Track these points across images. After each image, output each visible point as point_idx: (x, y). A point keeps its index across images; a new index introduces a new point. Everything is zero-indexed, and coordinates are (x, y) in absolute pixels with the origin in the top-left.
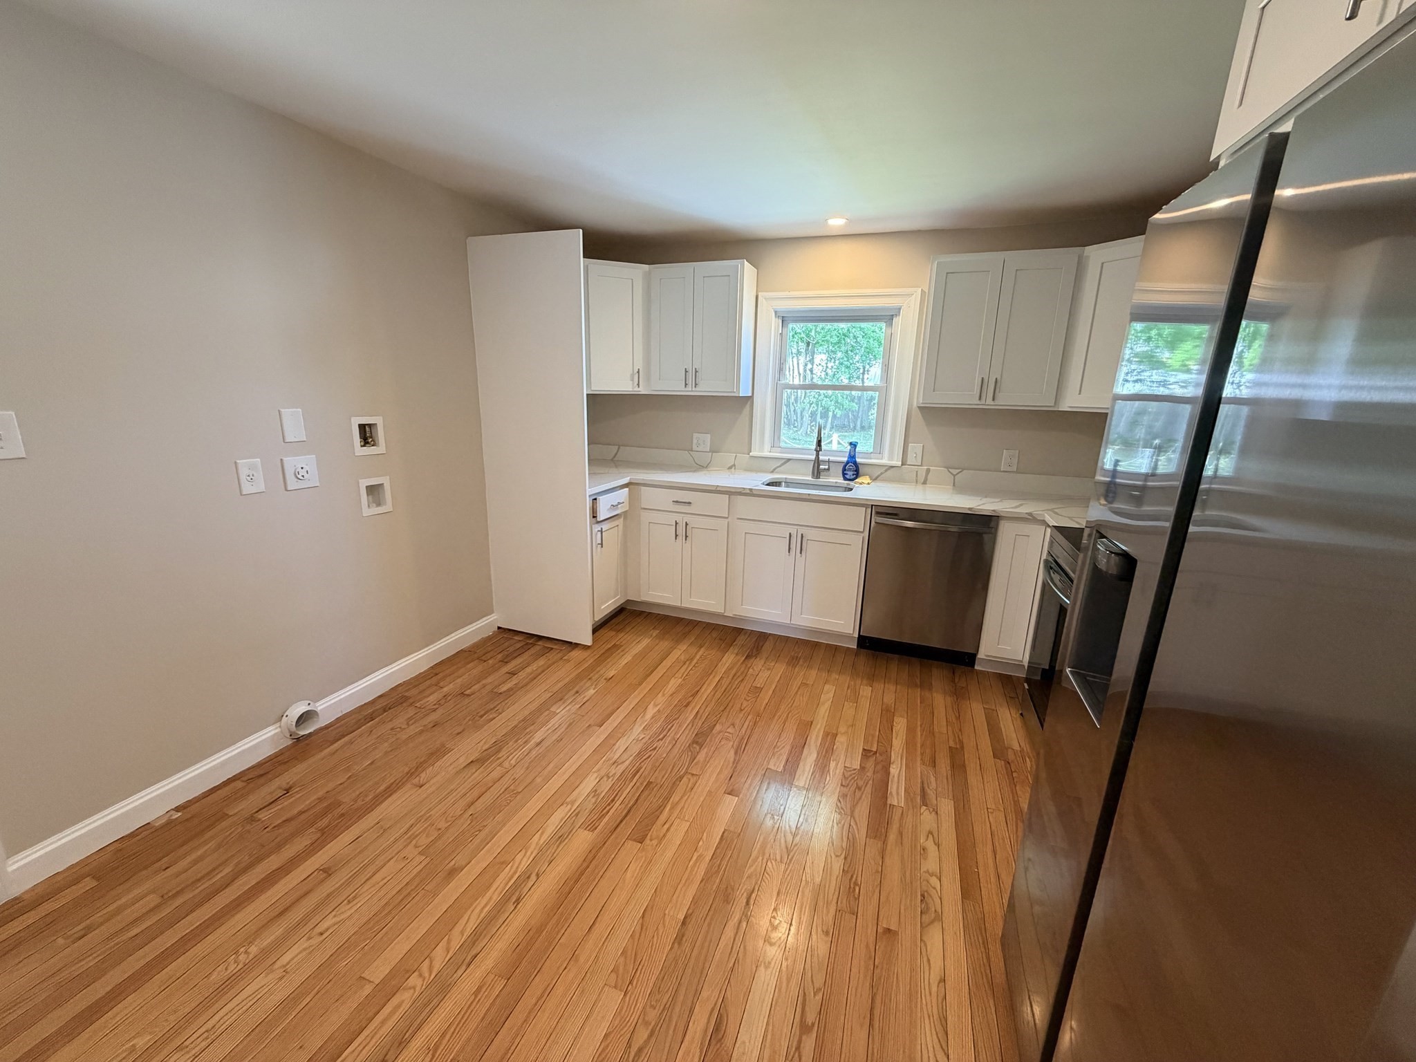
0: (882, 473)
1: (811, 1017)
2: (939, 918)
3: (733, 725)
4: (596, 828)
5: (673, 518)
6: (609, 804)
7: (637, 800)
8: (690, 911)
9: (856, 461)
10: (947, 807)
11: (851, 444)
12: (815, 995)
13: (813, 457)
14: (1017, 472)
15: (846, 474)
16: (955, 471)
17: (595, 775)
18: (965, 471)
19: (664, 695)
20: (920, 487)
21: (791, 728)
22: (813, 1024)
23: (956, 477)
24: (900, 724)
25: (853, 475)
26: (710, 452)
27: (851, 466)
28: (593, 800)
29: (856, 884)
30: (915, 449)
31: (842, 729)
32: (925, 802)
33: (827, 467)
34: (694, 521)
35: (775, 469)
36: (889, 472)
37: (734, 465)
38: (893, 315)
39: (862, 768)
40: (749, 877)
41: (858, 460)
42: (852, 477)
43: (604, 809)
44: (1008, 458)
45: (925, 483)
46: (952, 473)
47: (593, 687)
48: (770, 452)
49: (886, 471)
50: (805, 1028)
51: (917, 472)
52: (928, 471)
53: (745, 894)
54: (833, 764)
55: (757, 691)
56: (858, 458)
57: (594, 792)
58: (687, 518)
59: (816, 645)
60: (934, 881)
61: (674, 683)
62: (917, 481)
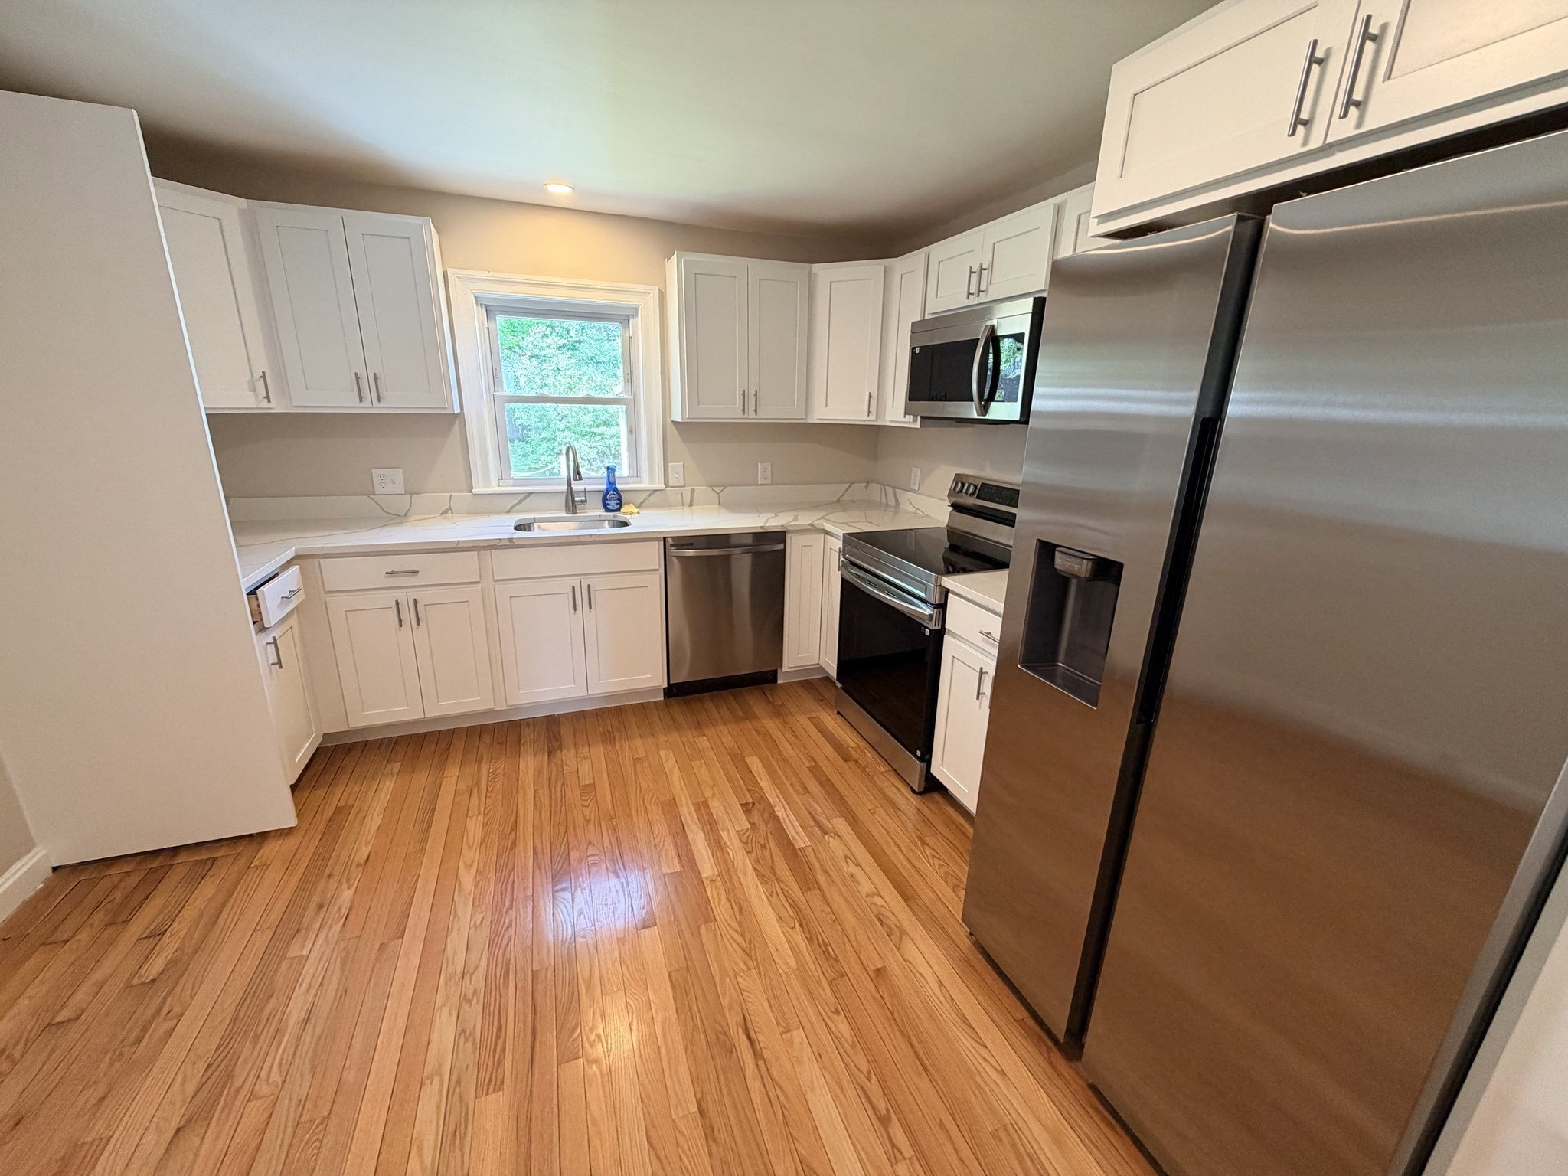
0: (645, 500)
1: (882, 1105)
2: (903, 932)
3: (590, 843)
4: (503, 1082)
5: (388, 599)
6: (498, 1037)
7: (534, 1006)
9: (617, 489)
10: (841, 825)
11: (608, 468)
12: (869, 1079)
13: (564, 488)
14: (771, 484)
15: (609, 504)
16: (718, 489)
17: (446, 1010)
18: (729, 488)
19: (470, 847)
20: (687, 510)
21: (656, 815)
22: (888, 1110)
23: (721, 495)
24: (755, 764)
25: (617, 504)
26: (406, 493)
27: (614, 494)
28: (469, 1045)
29: (826, 945)
30: (675, 467)
31: (708, 793)
32: (825, 833)
33: (583, 498)
34: (424, 596)
35: (512, 508)
36: (653, 496)
37: (450, 508)
38: (629, 315)
39: (753, 824)
40: (731, 1008)
41: (619, 487)
42: (616, 507)
43: (495, 1050)
44: (763, 471)
45: (691, 505)
46: (716, 492)
47: (345, 885)
48: (499, 486)
49: (649, 495)
50: (884, 1121)
51: (682, 494)
52: (693, 491)
53: (740, 1030)
54: (724, 835)
55: (589, 790)
56: (619, 484)
57: (462, 1033)
58: (413, 594)
59: (619, 710)
60: (877, 900)
61: (474, 826)
62: (683, 505)
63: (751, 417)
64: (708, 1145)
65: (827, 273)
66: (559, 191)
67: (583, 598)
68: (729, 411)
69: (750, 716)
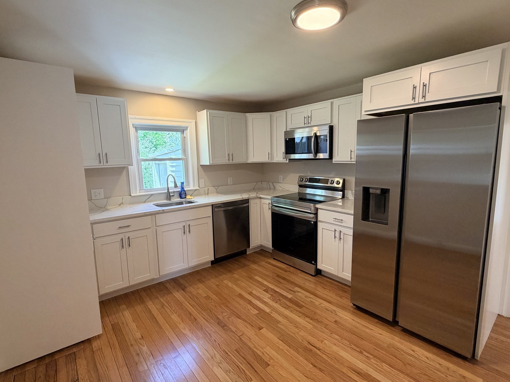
0: (193, 193)
1: (358, 350)
2: (335, 311)
3: (222, 312)
4: (251, 378)
5: (119, 237)
6: (239, 369)
7: (244, 358)
8: (310, 363)
9: (184, 190)
10: (297, 289)
11: (182, 183)
12: (351, 345)
13: (166, 191)
14: (233, 185)
15: (182, 196)
16: (216, 188)
17: (215, 368)
18: (220, 187)
19: (180, 323)
20: (207, 196)
21: (238, 299)
22: (360, 350)
23: (217, 189)
24: (257, 278)
25: (185, 196)
26: (105, 198)
27: (184, 192)
28: (232, 373)
29: (317, 319)
30: (202, 181)
31: (250, 290)
32: (295, 292)
33: (173, 194)
34: (131, 235)
35: (146, 201)
36: (195, 192)
37: (122, 203)
38: (184, 130)
39: (271, 295)
40: (303, 341)
41: (185, 189)
42: (185, 197)
43: (241, 372)
44: (230, 180)
45: (208, 194)
46: (216, 189)
48: (139, 193)
49: (194, 192)
50: (361, 352)
51: (205, 190)
52: (208, 189)
53: (309, 345)
54: (264, 299)
55: (207, 297)
56: (185, 188)
57: (226, 371)
58: (127, 235)
59: (197, 272)
60: (322, 305)
61: (175, 317)
62: (205, 194)
63: (231, 162)
64: (323, 373)
65: (250, 116)
66: (170, 90)
67: (187, 229)
68: (224, 160)
69: (245, 266)
